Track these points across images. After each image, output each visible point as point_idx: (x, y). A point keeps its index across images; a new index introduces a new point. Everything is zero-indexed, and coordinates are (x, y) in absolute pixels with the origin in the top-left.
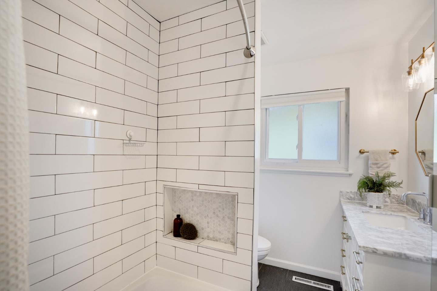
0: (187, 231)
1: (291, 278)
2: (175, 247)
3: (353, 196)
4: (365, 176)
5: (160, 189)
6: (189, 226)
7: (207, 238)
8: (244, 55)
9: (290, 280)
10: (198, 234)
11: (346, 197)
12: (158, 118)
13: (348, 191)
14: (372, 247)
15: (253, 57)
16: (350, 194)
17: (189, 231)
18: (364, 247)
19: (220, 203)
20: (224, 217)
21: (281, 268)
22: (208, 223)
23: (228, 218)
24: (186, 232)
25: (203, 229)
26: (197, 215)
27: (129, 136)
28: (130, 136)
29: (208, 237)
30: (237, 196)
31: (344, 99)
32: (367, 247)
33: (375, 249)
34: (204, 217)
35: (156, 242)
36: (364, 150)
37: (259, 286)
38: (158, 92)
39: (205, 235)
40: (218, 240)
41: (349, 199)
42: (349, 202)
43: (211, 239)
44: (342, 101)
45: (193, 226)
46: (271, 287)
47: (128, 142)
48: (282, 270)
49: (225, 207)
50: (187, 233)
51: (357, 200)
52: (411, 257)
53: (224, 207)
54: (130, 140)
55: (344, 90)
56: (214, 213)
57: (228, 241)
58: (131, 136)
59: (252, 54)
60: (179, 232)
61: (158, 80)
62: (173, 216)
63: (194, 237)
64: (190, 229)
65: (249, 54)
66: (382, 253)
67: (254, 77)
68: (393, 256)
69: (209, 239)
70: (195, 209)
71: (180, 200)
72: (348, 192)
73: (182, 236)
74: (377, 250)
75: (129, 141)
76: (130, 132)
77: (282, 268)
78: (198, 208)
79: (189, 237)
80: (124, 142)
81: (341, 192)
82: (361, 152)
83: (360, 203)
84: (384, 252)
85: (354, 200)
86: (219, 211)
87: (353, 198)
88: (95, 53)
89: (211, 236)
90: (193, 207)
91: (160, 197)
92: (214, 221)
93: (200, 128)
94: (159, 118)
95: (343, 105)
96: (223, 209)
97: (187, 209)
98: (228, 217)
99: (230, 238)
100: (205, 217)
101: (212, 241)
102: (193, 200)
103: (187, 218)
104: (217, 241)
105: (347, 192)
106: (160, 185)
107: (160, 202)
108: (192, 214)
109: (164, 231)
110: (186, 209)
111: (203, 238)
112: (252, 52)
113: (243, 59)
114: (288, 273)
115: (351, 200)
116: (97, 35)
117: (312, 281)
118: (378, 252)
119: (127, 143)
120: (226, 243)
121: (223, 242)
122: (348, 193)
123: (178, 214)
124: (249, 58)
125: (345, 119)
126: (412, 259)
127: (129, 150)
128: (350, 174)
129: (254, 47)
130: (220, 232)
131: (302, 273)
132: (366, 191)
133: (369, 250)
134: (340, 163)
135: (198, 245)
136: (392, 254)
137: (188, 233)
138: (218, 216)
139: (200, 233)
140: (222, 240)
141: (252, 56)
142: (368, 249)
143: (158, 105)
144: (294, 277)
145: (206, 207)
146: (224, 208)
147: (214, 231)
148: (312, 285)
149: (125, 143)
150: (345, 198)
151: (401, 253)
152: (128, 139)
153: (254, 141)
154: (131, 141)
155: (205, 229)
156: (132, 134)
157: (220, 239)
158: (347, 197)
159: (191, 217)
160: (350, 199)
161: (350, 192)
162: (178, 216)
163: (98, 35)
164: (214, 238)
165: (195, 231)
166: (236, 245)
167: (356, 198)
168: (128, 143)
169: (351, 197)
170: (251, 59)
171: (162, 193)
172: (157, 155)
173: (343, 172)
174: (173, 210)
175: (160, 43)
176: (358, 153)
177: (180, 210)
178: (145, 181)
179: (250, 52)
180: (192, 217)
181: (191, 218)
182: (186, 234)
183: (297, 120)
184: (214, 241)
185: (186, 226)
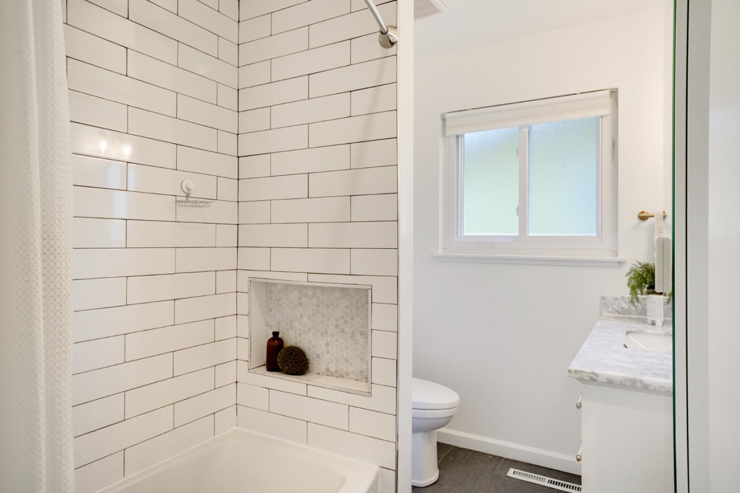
0: (290, 359)
1: (505, 471)
2: (269, 389)
3: (626, 306)
4: (640, 263)
5: (244, 286)
6: (294, 351)
7: (326, 373)
8: (380, 43)
9: (502, 474)
10: (310, 365)
11: (613, 308)
12: (238, 157)
13: (618, 296)
14: (588, 370)
15: (395, 46)
16: (620, 302)
17: (294, 359)
18: (576, 371)
19: (347, 307)
20: (353, 333)
21: (489, 455)
22: (327, 345)
23: (361, 335)
24: (288, 361)
25: (318, 356)
26: (308, 331)
27: (185, 190)
28: (187, 188)
29: (327, 370)
30: (370, 291)
31: (606, 111)
32: (581, 372)
33: (594, 373)
34: (319, 334)
35: (237, 382)
36: (647, 213)
37: (437, 481)
38: (238, 112)
39: (323, 368)
40: (344, 374)
41: (619, 313)
42: (619, 318)
43: (332, 375)
44: (606, 116)
45: (301, 350)
46: (461, 485)
47: (184, 199)
48: (491, 457)
49: (355, 315)
50: (289, 363)
51: (635, 315)
52: (650, 385)
53: (353, 315)
54: (188, 196)
55: (607, 92)
56: (337, 326)
57: (360, 376)
58: (190, 190)
59: (392, 41)
60: (277, 361)
61: (238, 90)
62: (267, 335)
63: (302, 369)
64: (295, 356)
65: (387, 41)
66: (605, 381)
67: (396, 82)
68: (622, 384)
69: (329, 374)
70: (305, 320)
71: (279, 305)
72: (616, 299)
73: (281, 368)
74: (597, 375)
75: (187, 198)
76: (188, 183)
77: (491, 455)
78: (309, 319)
79: (293, 370)
80: (177, 199)
81: (603, 298)
82: (643, 218)
83: (639, 319)
84: (607, 379)
85: (628, 314)
86: (346, 322)
87: (626, 309)
88: (126, 49)
89: (332, 369)
90: (301, 317)
91: (243, 299)
92: (337, 341)
93: (308, 173)
94: (240, 158)
95: (607, 124)
96: (353, 319)
97: (292, 322)
98: (360, 333)
99: (364, 370)
100: (322, 335)
101: (335, 377)
102: (301, 304)
103: (291, 339)
104: (343, 377)
105: (614, 298)
106: (244, 276)
107: (244, 309)
108: (300, 330)
109: (249, 361)
110: (289, 321)
111: (318, 374)
112: (392, 36)
113: (378, 50)
114: (501, 463)
115: (624, 314)
116: (128, 19)
117: (548, 479)
118: (599, 379)
119: (181, 202)
120: (358, 380)
121: (352, 379)
122: (618, 301)
123: (276, 330)
124: (388, 47)
125: (611, 153)
126: (653, 388)
127: (186, 213)
128: (620, 262)
129: (396, 28)
130: (347, 361)
131: (530, 464)
132: (644, 292)
133: (585, 376)
134: (602, 241)
135: (309, 383)
136: (621, 381)
137: (292, 362)
138: (343, 333)
139: (314, 365)
140: (352, 376)
141: (392, 44)
142: (583, 374)
143: (238, 135)
144: (512, 470)
145: (323, 315)
146: (353, 317)
147: (337, 360)
148: (546, 484)
149: (178, 201)
150: (610, 310)
151: (635, 379)
152: (185, 195)
153: (397, 193)
154: (189, 199)
155: (321, 357)
156: (191, 186)
157: (347, 374)
158: (615, 307)
159: (298, 336)
160: (621, 312)
161: (620, 299)
162: (276, 334)
163: (130, 18)
164: (337, 371)
165: (303, 360)
166: (369, 378)
167: (632, 310)
168: (185, 202)
169: (623, 308)
170: (392, 50)
171: (247, 292)
172: (238, 225)
173: (609, 257)
174: (267, 325)
175: (239, 22)
176: (637, 220)
177: (279, 323)
178: (217, 270)
179: (388, 37)
180: (300, 335)
181: (299, 338)
182: (288, 365)
183: (518, 156)
184: (338, 377)
185: (287, 351)
